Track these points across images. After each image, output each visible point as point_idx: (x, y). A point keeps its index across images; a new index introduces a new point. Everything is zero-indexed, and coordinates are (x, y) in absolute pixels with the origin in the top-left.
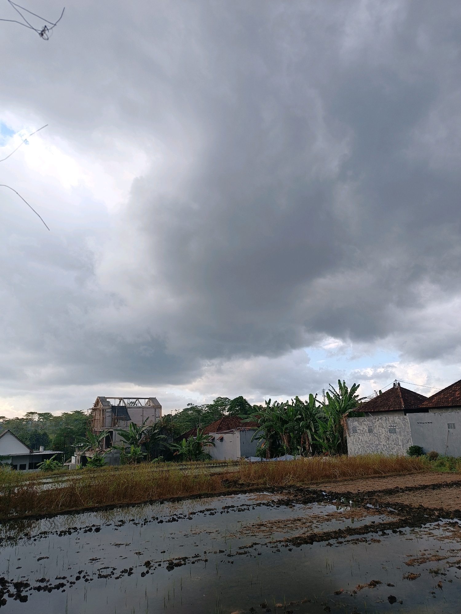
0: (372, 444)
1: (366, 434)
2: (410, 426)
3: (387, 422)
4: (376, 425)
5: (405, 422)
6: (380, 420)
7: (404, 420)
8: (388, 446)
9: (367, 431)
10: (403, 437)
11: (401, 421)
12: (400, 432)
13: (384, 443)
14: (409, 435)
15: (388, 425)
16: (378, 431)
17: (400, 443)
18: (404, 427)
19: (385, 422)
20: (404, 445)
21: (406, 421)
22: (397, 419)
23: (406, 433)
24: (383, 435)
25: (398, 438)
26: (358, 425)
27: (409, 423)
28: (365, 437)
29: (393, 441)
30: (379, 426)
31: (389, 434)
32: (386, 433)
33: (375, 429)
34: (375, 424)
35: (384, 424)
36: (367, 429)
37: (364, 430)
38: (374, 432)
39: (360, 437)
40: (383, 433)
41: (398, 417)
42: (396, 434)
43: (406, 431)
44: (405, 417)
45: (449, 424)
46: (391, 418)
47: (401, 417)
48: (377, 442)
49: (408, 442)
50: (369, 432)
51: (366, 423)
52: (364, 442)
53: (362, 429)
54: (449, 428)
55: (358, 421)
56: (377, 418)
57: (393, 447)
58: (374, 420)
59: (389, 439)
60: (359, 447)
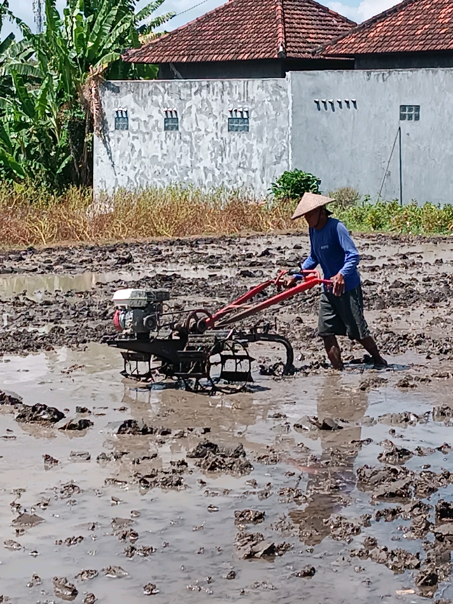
0: (170, 166)
1: (155, 134)
2: (291, 111)
3: (226, 97)
4: (190, 107)
5: (278, 97)
6: (204, 92)
7: (275, 92)
8: (217, 173)
9: (161, 125)
10: (265, 146)
11: (268, 95)
12: (260, 131)
13: (207, 163)
14: (285, 137)
15: (227, 106)
16: (195, 126)
17: (256, 164)
18: (274, 113)
19: (219, 98)
20: (267, 171)
21: (281, 96)
22: (256, 88)
23: (276, 131)
24: (209, 138)
25: (250, 148)
26: (133, 105)
27: (291, 101)
28: (151, 143)
29: (236, 156)
30: (199, 110)
31: (226, 134)
32: (216, 134)
33: (185, 119)
34: (188, 104)
35: (214, 105)
36: (161, 118)
37: (152, 122)
38: (182, 127)
39: (136, 142)
40: (207, 133)
41: (258, 82)
42: (247, 136)
43: (278, 125)
44: (281, 81)
45: (403, 108)
46: (239, 84)
47: (271, 82)
48: (187, 161)
49: (279, 159)
50: (166, 128)
51: (159, 99)
52: (147, 161)
53: (144, 118)
54: (402, 117)
55: (135, 91)
56: (196, 83)
57: (232, 173)
58: (185, 92)
59: (223, 150)
60: (132, 174)
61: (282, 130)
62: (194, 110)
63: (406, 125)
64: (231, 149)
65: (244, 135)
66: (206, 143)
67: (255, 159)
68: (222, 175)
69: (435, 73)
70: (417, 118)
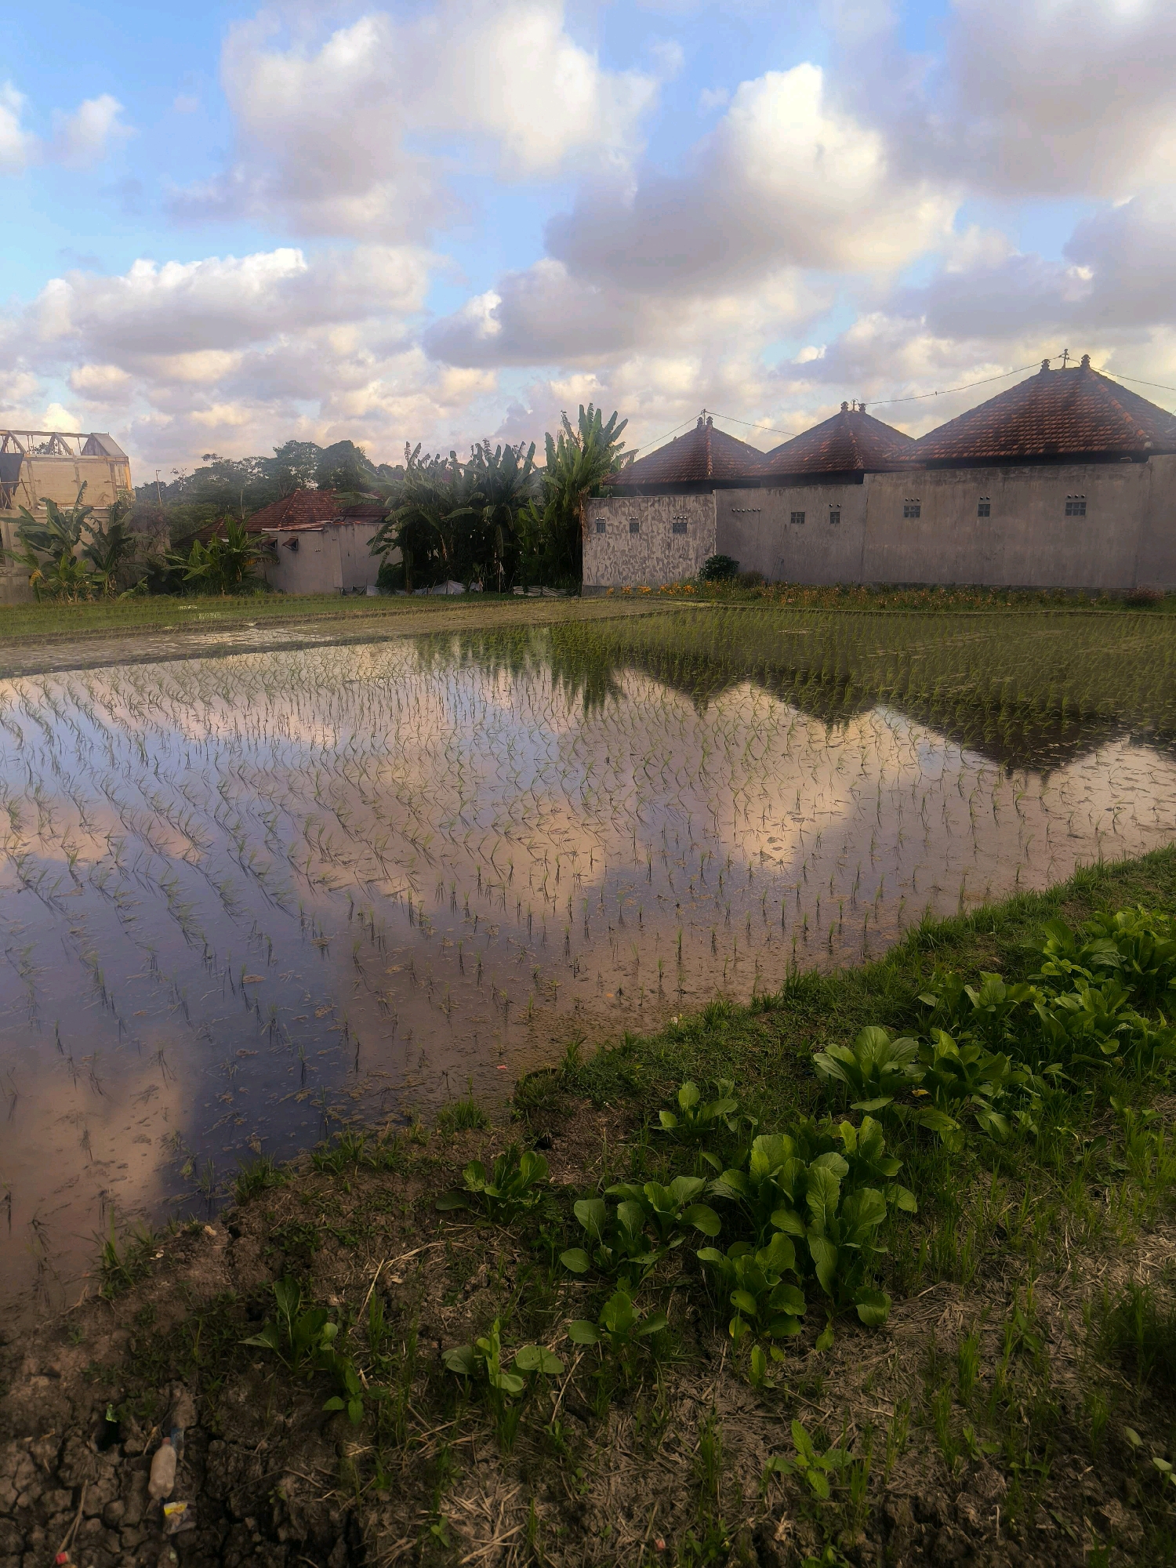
0: (635, 557)
1: (623, 535)
2: (716, 517)
3: (671, 508)
4: (647, 516)
5: (707, 508)
6: (656, 505)
7: (705, 505)
8: (666, 561)
9: (628, 528)
10: (698, 542)
11: (700, 506)
12: (695, 532)
13: (658, 554)
14: (711, 536)
15: (672, 515)
16: (650, 529)
17: (692, 555)
18: (704, 519)
19: (667, 509)
20: (699, 558)
21: (709, 507)
22: (691, 502)
23: (706, 532)
24: (660, 537)
25: (688, 542)
26: (608, 514)
27: (716, 510)
28: (620, 541)
29: (678, 550)
30: (653, 518)
31: (671, 535)
32: (665, 534)
33: (643, 524)
34: (646, 513)
35: (663, 514)
36: (627, 524)
37: (622, 526)
38: (642, 530)
39: (610, 541)
40: (659, 534)
41: (693, 498)
42: (686, 536)
43: (707, 528)
44: (709, 497)
45: (793, 514)
46: (680, 500)
47: (702, 498)
48: (645, 553)
49: (707, 551)
50: (631, 531)
51: (626, 510)
52: (618, 554)
53: (616, 524)
54: (793, 521)
55: (610, 505)
56: (652, 499)
57: (676, 562)
58: (643, 505)
59: (669, 545)
60: (608, 563)
61: (709, 531)
62: (650, 517)
63: (796, 527)
64: (675, 546)
65: (683, 535)
66: (658, 540)
67: (691, 551)
68: (668, 563)
69: (816, 489)
70: (803, 522)
